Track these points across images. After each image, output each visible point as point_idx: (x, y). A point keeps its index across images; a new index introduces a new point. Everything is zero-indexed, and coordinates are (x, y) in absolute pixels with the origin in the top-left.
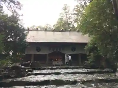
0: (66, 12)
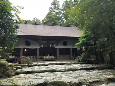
0: (55, 7)
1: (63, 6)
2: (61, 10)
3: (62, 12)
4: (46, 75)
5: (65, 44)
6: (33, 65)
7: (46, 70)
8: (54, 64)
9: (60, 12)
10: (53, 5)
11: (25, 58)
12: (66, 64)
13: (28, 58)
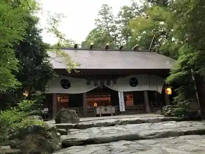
0: (106, 18)
1: (119, 15)
2: (117, 22)
3: (118, 26)
4: (125, 147)
5: (134, 83)
6: (86, 125)
7: (120, 137)
8: (124, 122)
9: (114, 26)
10: (101, 14)
11: (69, 112)
12: (147, 121)
13: (73, 111)
